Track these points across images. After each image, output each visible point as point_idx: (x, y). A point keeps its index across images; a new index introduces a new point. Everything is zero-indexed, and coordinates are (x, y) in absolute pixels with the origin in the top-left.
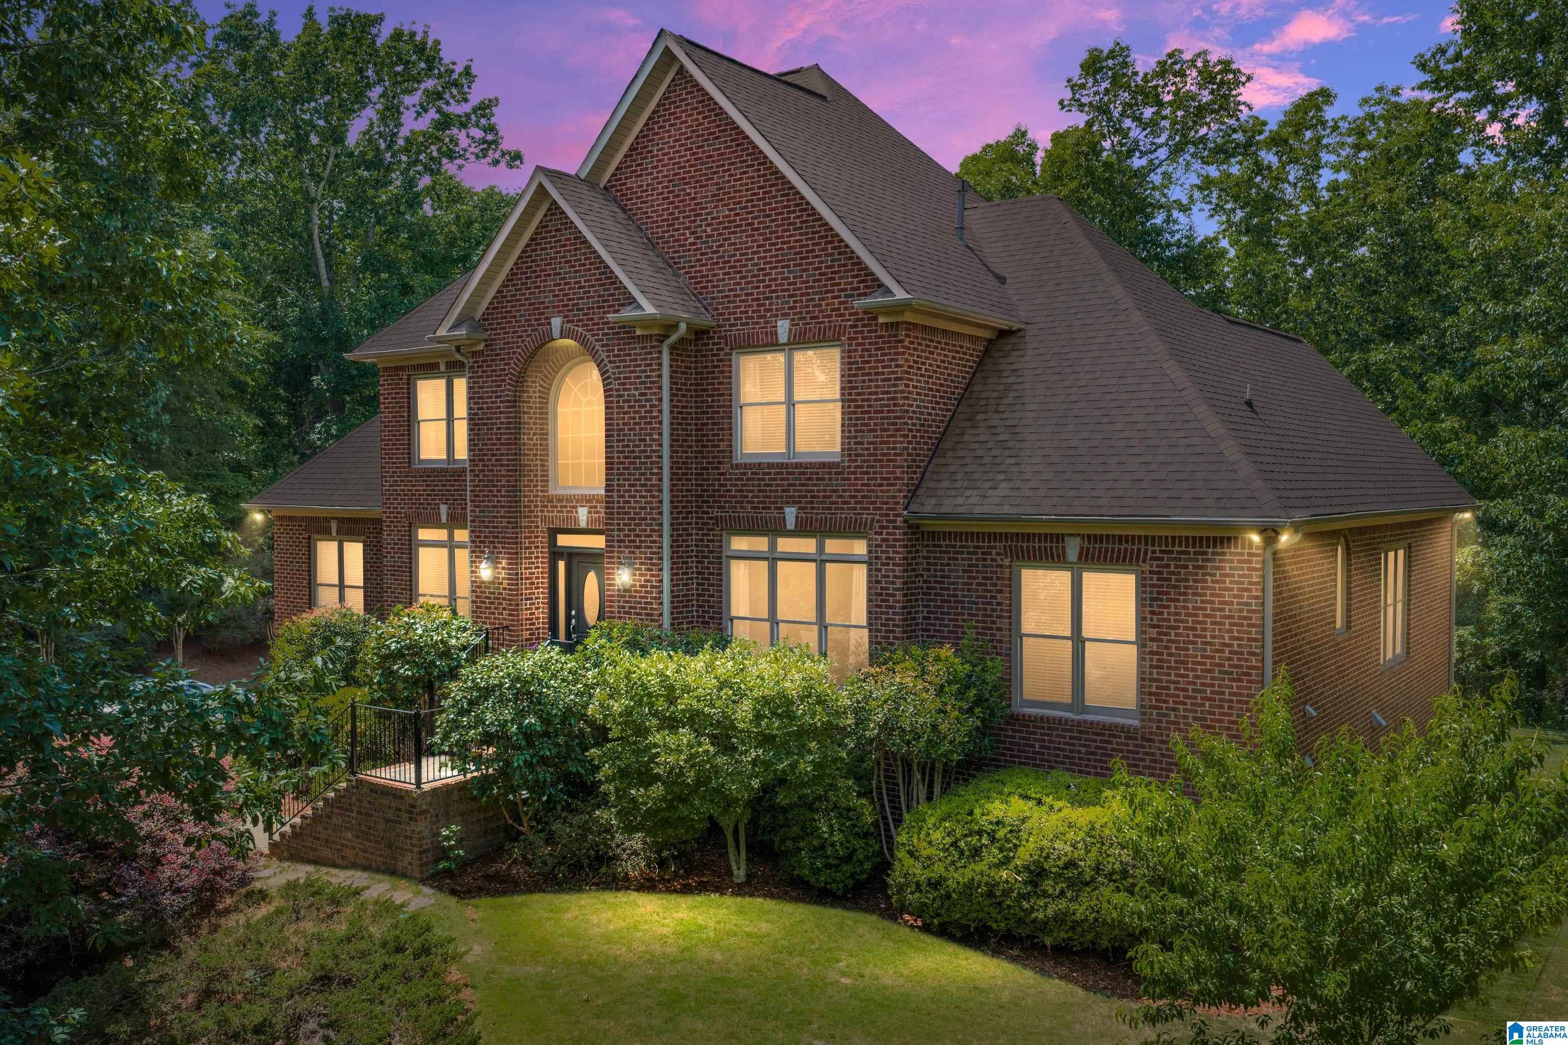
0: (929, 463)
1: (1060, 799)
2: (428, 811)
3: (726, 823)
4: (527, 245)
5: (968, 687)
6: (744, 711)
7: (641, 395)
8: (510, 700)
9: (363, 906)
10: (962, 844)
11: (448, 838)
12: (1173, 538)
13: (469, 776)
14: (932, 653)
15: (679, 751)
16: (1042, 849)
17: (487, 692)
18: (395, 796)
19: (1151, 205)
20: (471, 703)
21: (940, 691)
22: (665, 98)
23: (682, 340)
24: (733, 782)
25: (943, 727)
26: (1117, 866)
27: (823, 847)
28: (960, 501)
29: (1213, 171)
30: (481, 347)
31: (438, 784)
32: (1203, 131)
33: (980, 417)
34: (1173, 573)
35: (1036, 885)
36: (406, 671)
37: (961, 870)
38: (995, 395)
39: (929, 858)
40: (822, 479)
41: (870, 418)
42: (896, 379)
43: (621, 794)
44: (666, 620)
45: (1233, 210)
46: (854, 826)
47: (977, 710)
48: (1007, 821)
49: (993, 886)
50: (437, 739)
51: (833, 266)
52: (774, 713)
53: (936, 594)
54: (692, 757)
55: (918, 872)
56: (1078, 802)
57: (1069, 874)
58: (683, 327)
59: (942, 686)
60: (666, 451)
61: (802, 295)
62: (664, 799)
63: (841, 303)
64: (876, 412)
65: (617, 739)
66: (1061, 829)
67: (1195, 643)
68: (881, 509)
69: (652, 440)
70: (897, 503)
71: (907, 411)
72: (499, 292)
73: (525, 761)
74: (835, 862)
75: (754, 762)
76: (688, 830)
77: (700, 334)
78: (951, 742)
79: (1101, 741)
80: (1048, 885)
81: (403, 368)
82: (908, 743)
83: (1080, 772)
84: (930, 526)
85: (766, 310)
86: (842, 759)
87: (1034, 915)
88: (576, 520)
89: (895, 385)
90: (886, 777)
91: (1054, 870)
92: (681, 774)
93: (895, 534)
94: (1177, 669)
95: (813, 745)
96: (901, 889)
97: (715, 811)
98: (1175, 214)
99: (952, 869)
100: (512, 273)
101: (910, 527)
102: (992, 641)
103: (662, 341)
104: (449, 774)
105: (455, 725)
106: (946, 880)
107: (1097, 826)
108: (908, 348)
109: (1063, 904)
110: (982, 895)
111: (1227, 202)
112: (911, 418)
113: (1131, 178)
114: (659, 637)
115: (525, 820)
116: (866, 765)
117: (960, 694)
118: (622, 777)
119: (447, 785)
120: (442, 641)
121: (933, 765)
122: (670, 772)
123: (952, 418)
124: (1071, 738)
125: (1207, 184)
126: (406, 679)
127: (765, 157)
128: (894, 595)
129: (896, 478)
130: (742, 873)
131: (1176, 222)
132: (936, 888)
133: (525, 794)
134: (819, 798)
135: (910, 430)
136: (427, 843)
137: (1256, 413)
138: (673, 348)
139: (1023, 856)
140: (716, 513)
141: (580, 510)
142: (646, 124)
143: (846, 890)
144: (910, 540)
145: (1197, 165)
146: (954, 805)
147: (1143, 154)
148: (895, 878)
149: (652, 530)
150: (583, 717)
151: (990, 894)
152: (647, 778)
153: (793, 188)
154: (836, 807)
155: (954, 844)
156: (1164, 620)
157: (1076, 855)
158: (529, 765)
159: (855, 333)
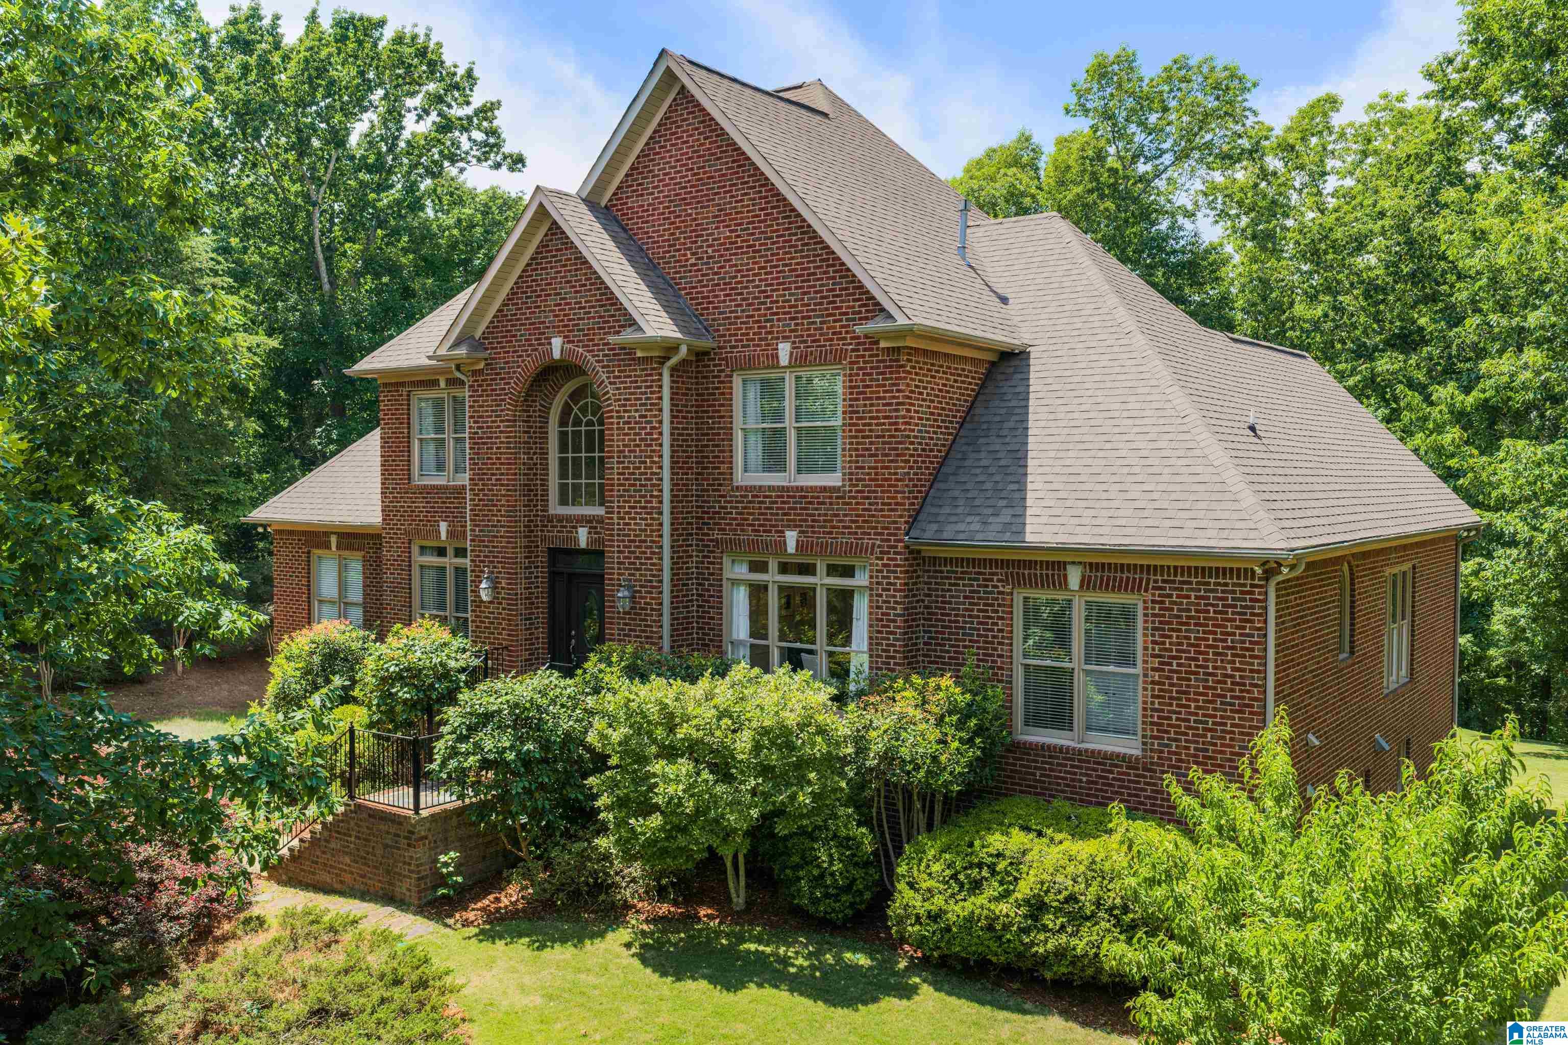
0: (931, 487)
1: (1060, 831)
2: (426, 838)
3: (726, 852)
4: (528, 265)
5: (969, 717)
6: (743, 743)
7: (641, 416)
8: (509, 726)
9: (360, 938)
10: (961, 877)
11: (446, 864)
12: (1176, 568)
13: (467, 801)
14: (932, 682)
15: (678, 782)
16: (1042, 883)
17: (487, 717)
18: (393, 821)
19: (1156, 211)
20: (469, 728)
21: (940, 721)
22: (666, 118)
23: (684, 362)
24: (732, 812)
25: (943, 758)
26: (1118, 901)
27: (822, 876)
28: (961, 527)
29: (1217, 177)
30: (481, 365)
31: (437, 809)
32: (1208, 137)
33: (981, 441)
34: (1175, 603)
35: (1035, 918)
36: (404, 694)
37: (961, 904)
38: (998, 419)
39: (929, 890)
40: (824, 503)
41: (871, 443)
42: (898, 404)
43: (621, 823)
44: (666, 643)
45: (1238, 216)
46: (854, 855)
47: (978, 740)
48: (1008, 853)
49: (994, 920)
50: (434, 766)
51: (834, 290)
52: (773, 743)
53: (937, 620)
54: (691, 786)
55: (918, 904)
56: (1080, 833)
57: (1068, 908)
58: (684, 349)
59: (943, 717)
60: (666, 474)
61: (803, 318)
62: (662, 829)
63: (842, 327)
64: (877, 437)
65: (617, 767)
66: (1061, 862)
67: (1197, 673)
68: (882, 534)
69: (653, 462)
70: (899, 529)
71: (908, 437)
72: (499, 311)
73: (524, 788)
74: (834, 892)
75: (754, 792)
76: (687, 861)
77: (700, 356)
78: (951, 773)
79: (1103, 771)
80: (1048, 920)
81: (402, 384)
82: (908, 773)
83: (1081, 801)
84: (929, 551)
85: (767, 333)
86: (842, 789)
87: (1035, 949)
88: (576, 540)
89: (897, 410)
90: (886, 803)
91: (1055, 904)
92: (680, 804)
93: (896, 559)
94: (1180, 699)
95: (812, 775)
96: (901, 921)
97: (715, 842)
98: (1181, 220)
99: (952, 902)
100: (513, 293)
101: (911, 552)
102: (992, 668)
103: (663, 363)
104: (448, 799)
105: (453, 752)
106: (946, 912)
107: (1098, 859)
108: (910, 373)
109: (1063, 939)
110: (982, 929)
111: (1231, 208)
112: (912, 443)
113: (1134, 184)
114: (659, 662)
115: (523, 845)
116: (867, 793)
117: (960, 725)
118: (620, 806)
119: (445, 811)
120: (441, 664)
121: (933, 795)
122: (669, 803)
123: (954, 441)
124: (1072, 766)
125: (1210, 191)
126: (405, 702)
127: (767, 179)
128: (894, 621)
129: (897, 504)
130: (741, 900)
131: (1181, 228)
132: (935, 921)
133: (524, 819)
134: (817, 828)
135: (912, 456)
136: (425, 870)
137: (1259, 438)
138: (673, 369)
139: (1024, 889)
140: (717, 535)
141: (580, 530)
142: (647, 144)
143: (846, 919)
144: (911, 565)
145: (1202, 171)
146: (954, 836)
147: (1148, 159)
148: (895, 909)
149: (653, 553)
150: (582, 743)
151: (990, 928)
152: (647, 809)
153: (794, 210)
154: (835, 836)
155: (954, 877)
156: (1166, 650)
157: (1076, 889)
158: (528, 791)
159: (857, 357)
